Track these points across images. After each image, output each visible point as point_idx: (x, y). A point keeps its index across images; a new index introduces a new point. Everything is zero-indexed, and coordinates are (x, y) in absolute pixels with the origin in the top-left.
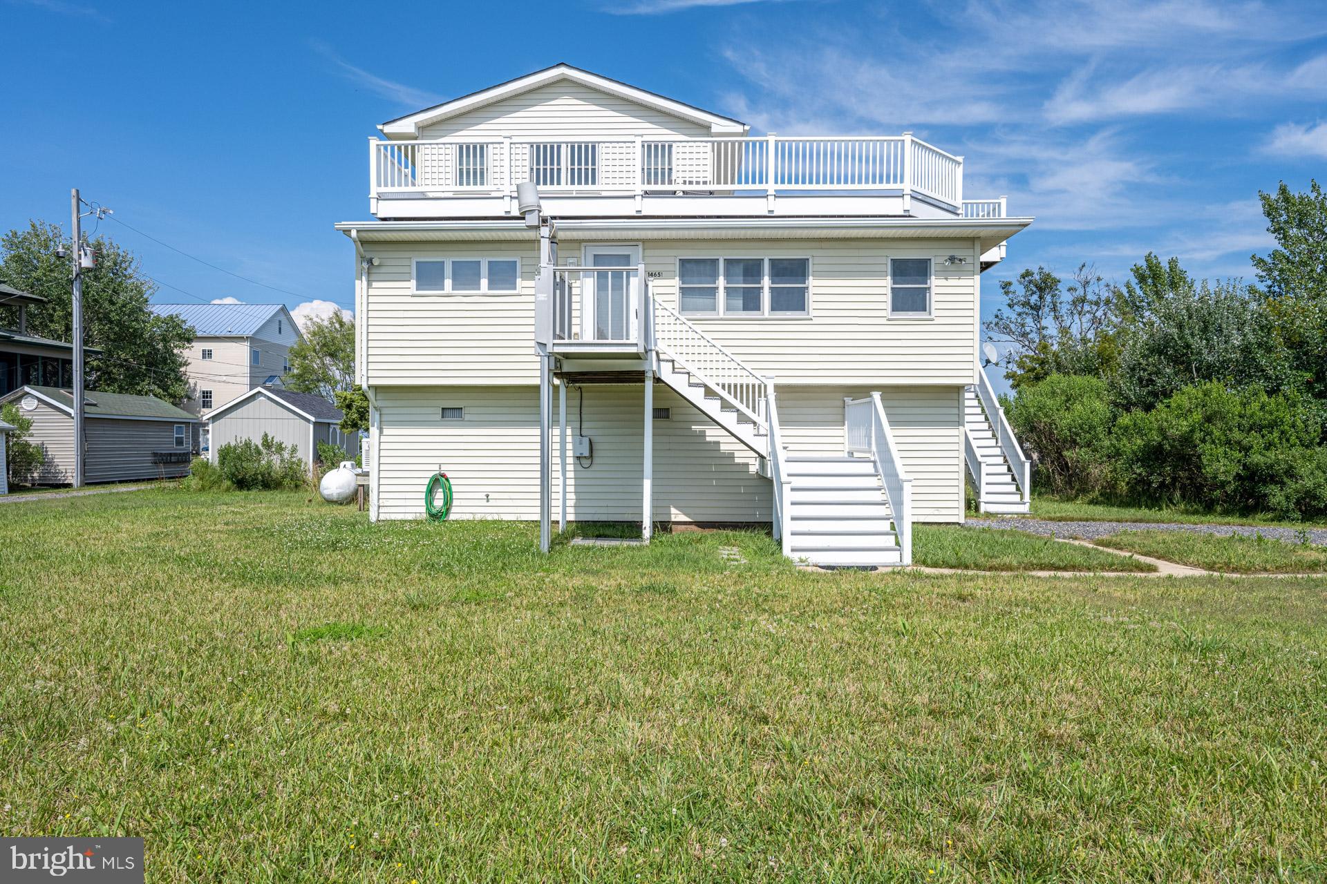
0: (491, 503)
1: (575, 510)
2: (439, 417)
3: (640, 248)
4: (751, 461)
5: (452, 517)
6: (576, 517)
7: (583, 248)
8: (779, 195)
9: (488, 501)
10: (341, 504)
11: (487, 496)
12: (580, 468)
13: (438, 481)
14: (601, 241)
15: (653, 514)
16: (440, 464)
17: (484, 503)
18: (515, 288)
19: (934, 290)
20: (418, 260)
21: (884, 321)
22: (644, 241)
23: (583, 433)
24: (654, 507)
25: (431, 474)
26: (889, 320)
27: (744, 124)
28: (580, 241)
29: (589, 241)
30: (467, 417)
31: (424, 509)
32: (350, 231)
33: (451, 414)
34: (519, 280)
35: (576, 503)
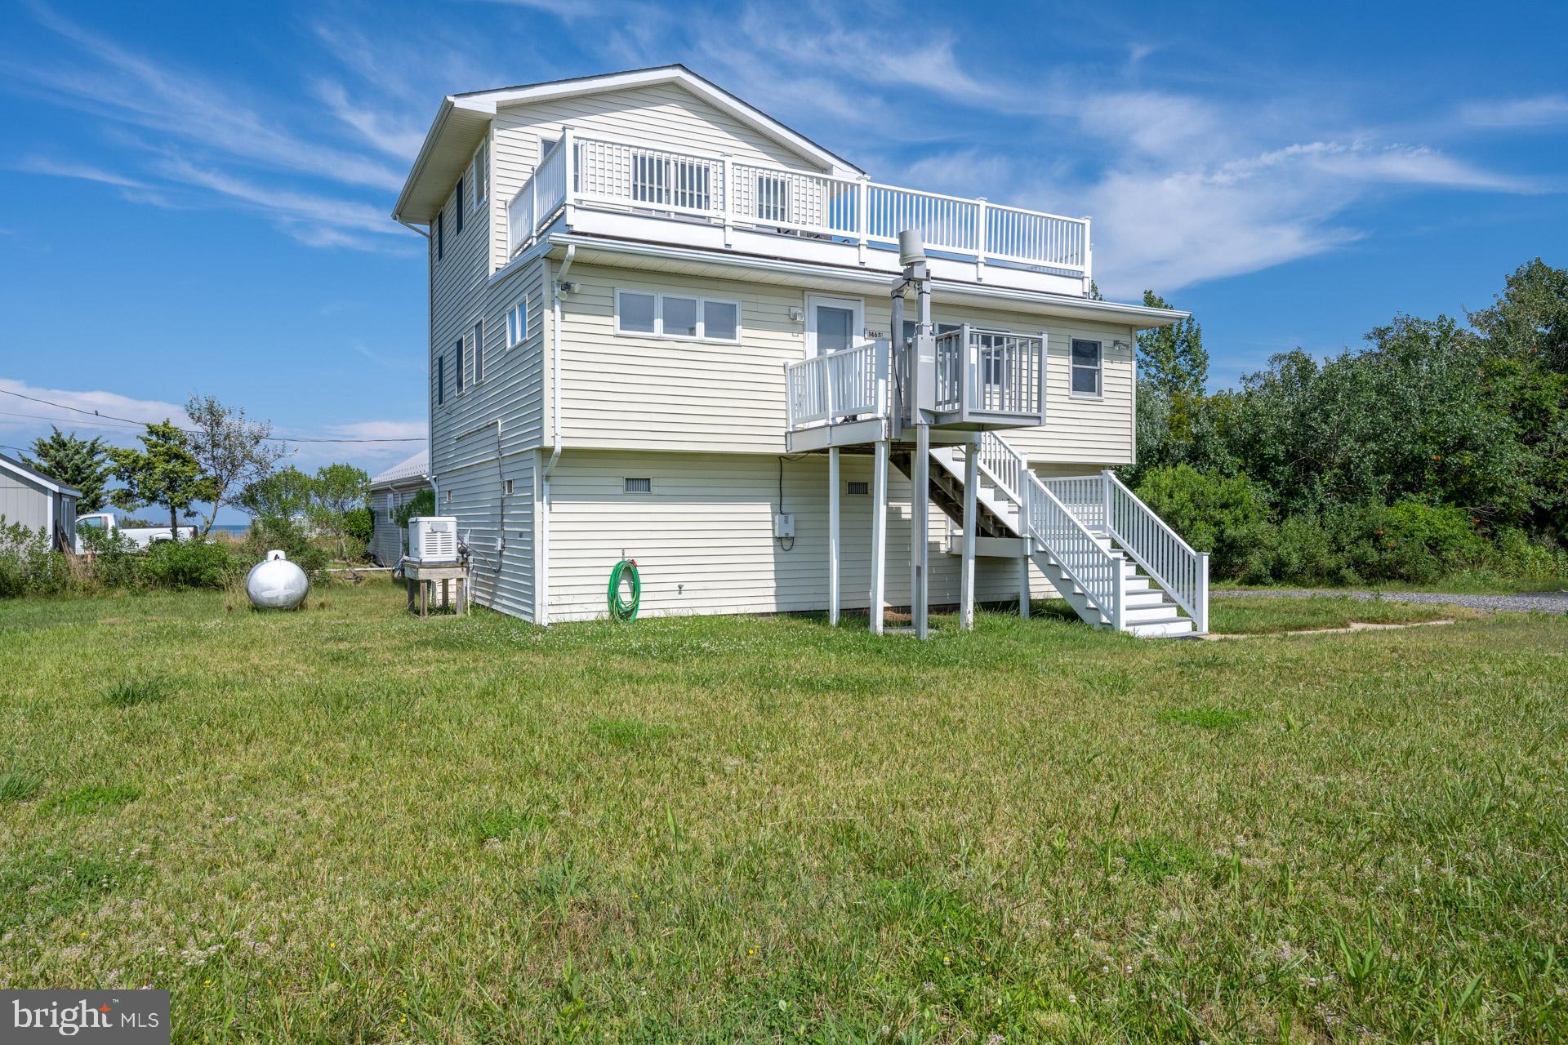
0: (684, 595)
1: (776, 599)
2: (620, 490)
3: (863, 303)
4: (942, 540)
5: (640, 615)
6: (777, 608)
7: (806, 298)
8: (990, 263)
9: (680, 593)
10: (295, 610)
11: (680, 587)
12: (780, 551)
13: (628, 571)
14: (824, 291)
15: (841, 601)
16: (623, 549)
17: (676, 595)
18: (733, 337)
19: (1104, 373)
20: (622, 291)
21: (1066, 400)
22: (866, 296)
23: (784, 510)
24: (841, 593)
25: (614, 562)
26: (1070, 399)
27: (864, 173)
28: (803, 290)
29: (812, 290)
30: (654, 490)
31: (605, 607)
32: (567, 246)
33: (638, 487)
34: (739, 328)
35: (776, 592)
